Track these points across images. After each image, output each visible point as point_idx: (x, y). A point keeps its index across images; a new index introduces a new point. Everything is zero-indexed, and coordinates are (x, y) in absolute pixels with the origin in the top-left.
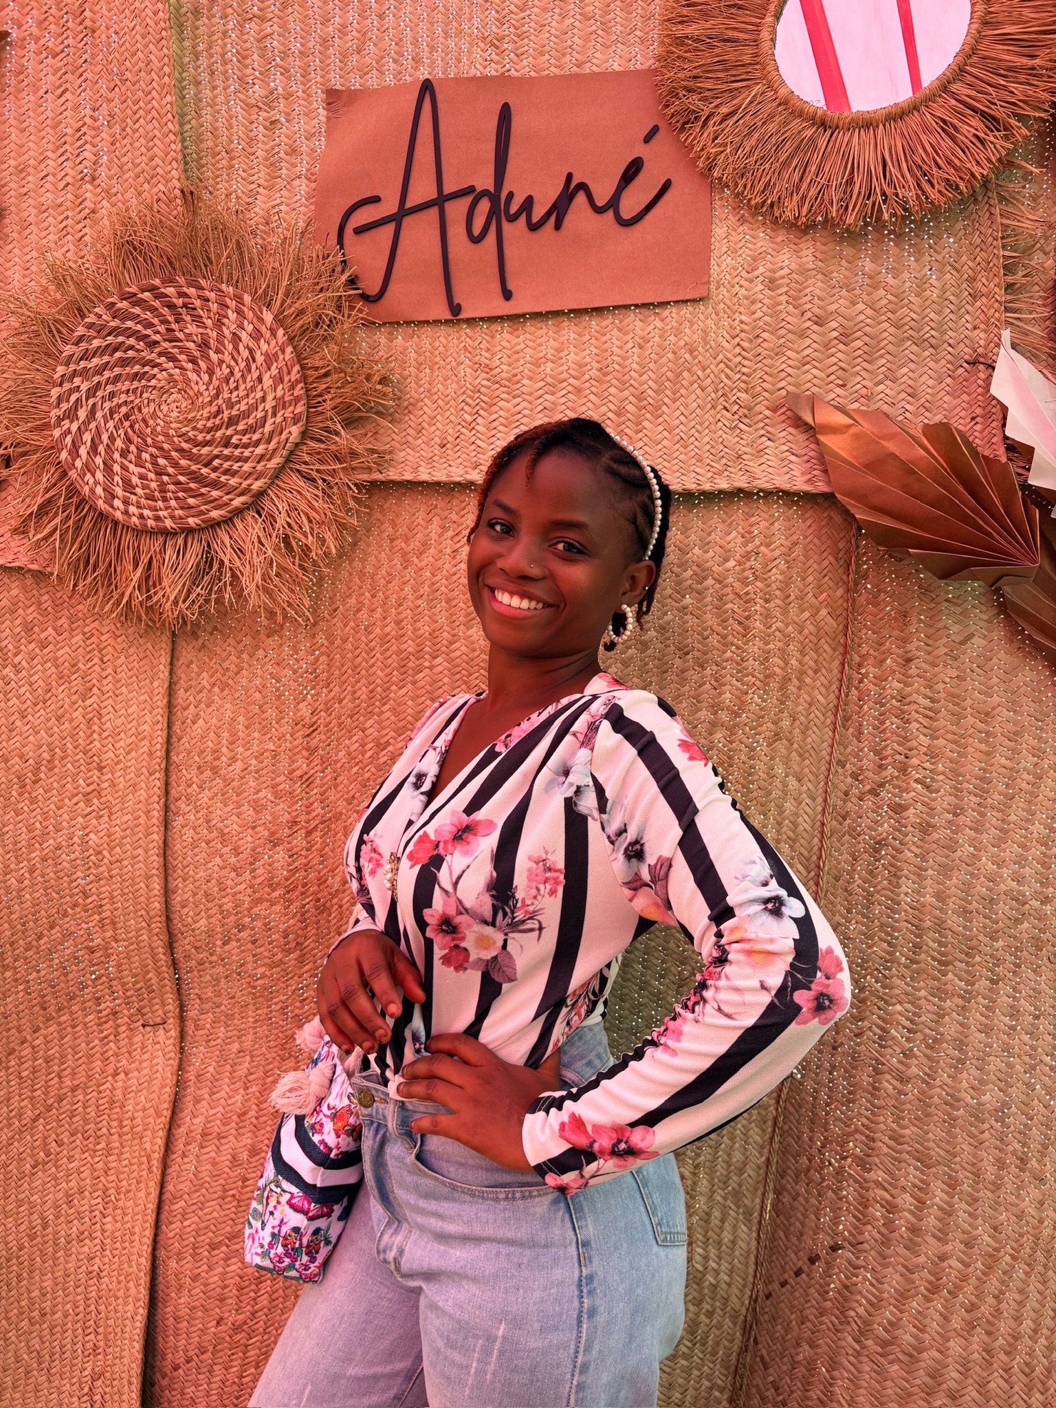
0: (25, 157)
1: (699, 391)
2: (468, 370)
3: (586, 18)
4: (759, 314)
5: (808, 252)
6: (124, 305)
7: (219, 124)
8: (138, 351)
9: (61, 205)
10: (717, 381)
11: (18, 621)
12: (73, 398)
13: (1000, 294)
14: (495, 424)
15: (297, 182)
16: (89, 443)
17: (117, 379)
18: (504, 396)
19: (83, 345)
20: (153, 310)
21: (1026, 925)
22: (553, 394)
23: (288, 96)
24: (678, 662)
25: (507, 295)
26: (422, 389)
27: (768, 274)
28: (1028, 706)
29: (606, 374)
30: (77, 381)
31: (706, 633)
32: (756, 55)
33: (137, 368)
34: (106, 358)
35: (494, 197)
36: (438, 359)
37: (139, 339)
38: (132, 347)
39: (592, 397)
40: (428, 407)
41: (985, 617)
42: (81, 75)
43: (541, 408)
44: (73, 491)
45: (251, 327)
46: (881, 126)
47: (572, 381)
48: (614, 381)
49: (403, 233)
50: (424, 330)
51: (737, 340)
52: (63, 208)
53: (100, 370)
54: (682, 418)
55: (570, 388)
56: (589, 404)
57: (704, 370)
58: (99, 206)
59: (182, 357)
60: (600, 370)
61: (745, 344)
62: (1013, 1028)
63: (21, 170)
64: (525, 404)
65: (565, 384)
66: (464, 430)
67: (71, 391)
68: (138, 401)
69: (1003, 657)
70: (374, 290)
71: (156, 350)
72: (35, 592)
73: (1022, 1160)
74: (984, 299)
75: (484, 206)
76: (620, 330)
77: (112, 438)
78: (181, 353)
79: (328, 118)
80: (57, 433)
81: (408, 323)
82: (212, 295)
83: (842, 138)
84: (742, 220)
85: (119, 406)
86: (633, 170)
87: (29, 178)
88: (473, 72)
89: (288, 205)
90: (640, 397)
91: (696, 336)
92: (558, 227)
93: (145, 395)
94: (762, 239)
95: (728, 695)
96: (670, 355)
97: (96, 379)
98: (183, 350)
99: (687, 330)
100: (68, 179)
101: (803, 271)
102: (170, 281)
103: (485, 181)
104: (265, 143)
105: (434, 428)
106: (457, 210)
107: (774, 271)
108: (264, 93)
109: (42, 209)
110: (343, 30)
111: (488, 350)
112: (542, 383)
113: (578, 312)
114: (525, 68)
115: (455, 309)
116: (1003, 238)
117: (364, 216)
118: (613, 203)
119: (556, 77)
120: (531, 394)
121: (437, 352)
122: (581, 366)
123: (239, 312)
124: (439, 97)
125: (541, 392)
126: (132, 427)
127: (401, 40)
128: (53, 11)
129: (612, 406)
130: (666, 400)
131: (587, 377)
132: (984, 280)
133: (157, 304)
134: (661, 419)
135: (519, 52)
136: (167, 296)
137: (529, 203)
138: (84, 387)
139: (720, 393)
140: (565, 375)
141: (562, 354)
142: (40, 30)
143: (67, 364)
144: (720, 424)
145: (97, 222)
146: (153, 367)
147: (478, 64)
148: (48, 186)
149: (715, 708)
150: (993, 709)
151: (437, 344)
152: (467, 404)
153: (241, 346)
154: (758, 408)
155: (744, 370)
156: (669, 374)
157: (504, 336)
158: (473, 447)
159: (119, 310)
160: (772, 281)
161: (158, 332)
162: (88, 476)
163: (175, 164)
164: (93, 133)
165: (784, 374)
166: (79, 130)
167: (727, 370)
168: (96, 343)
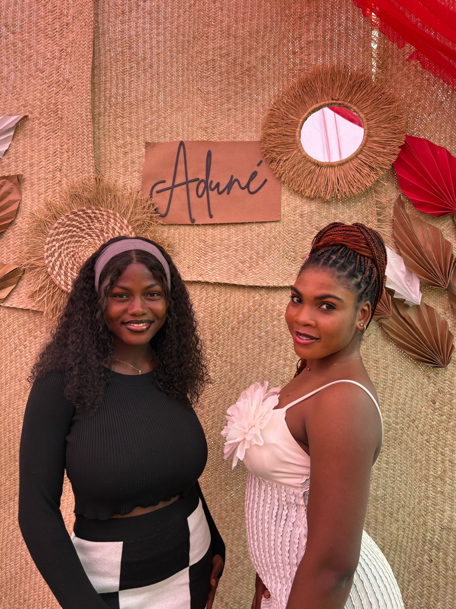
0: (33, 160)
1: (278, 252)
2: (197, 242)
3: (236, 122)
4: (297, 226)
5: (314, 206)
6: (72, 216)
7: (107, 153)
8: (77, 232)
9: (47, 178)
10: (284, 248)
11: (26, 329)
12: (53, 249)
13: (376, 222)
14: (207, 261)
15: (134, 173)
16: (59, 265)
17: (69, 242)
18: (210, 251)
19: (57, 230)
20: (83, 218)
21: (391, 432)
22: (227, 251)
23: (131, 143)
24: (272, 343)
25: (211, 216)
26: (181, 248)
27: (300, 213)
28: (390, 358)
29: (246, 245)
30: (54, 243)
31: (282, 334)
32: (294, 141)
33: (77, 238)
34: (65, 235)
35: (206, 182)
36: (186, 237)
37: (77, 228)
38: (75, 231)
39: (241, 253)
40: (183, 254)
41: (375, 328)
42: (56, 133)
43: (223, 256)
44: (52, 282)
45: (119, 225)
46: (336, 167)
47: (234, 247)
48: (249, 248)
49: (174, 193)
50: (181, 227)
51: (290, 235)
52: (48, 179)
53: (63, 240)
54: (272, 261)
55: (233, 249)
56: (240, 255)
57: (279, 245)
58: (63, 180)
59: (94, 235)
60: (244, 244)
61: (293, 236)
62: (387, 468)
63: (31, 165)
64: (218, 254)
65: (232, 248)
66: (196, 263)
67: (52, 247)
68: (77, 250)
69: (381, 342)
70: (163, 212)
71: (84, 232)
72: (33, 318)
73: (391, 514)
74: (371, 223)
75: (202, 185)
76: (250, 230)
77: (67, 264)
78: (93, 233)
79: (146, 152)
80: (46, 262)
81: (176, 225)
82: (105, 213)
83: (324, 170)
84: (291, 194)
85: (70, 252)
86: (254, 175)
87: (35, 168)
88: (197, 139)
89: (131, 181)
90: (258, 253)
91: (276, 233)
92: (228, 193)
93: (80, 248)
94: (298, 201)
95: (290, 355)
96: (268, 240)
97: (62, 242)
98: (94, 232)
99: (273, 231)
100: (50, 169)
101: (312, 212)
102: (90, 208)
103: (202, 177)
104: (123, 159)
105: (185, 261)
106: (193, 186)
107: (302, 212)
108: (122, 142)
109: (39, 179)
110: (151, 122)
111: (204, 235)
112: (223, 247)
113: (236, 224)
114: (215, 139)
115: (193, 221)
116: (376, 204)
117: (159, 187)
118: (248, 186)
119: (227, 142)
120: (220, 251)
121: (186, 235)
122: (237, 242)
123: (115, 219)
124: (186, 147)
125: (223, 250)
126: (75, 259)
127: (172, 127)
128: (45, 109)
129: (248, 256)
130: (267, 255)
131: (239, 246)
132: (371, 217)
133: (84, 216)
134: (265, 261)
135: (213, 133)
136: (88, 213)
137: (218, 185)
138: (57, 245)
139: (285, 253)
140: (231, 245)
141: (231, 237)
142: (40, 115)
143: (51, 237)
144: (285, 263)
145: (61, 185)
146: (83, 238)
147: (200, 136)
148: (42, 171)
149: (285, 359)
150: (378, 359)
151: (186, 232)
152: (197, 253)
153: (116, 232)
154: (298, 258)
155: (293, 245)
156: (267, 246)
157: (210, 230)
158: (200, 268)
159: (70, 218)
160: (302, 215)
161: (85, 226)
162: (58, 277)
163: (92, 167)
164: (61, 154)
165: (306, 247)
166: (55, 152)
167: (287, 245)
168: (62, 229)
